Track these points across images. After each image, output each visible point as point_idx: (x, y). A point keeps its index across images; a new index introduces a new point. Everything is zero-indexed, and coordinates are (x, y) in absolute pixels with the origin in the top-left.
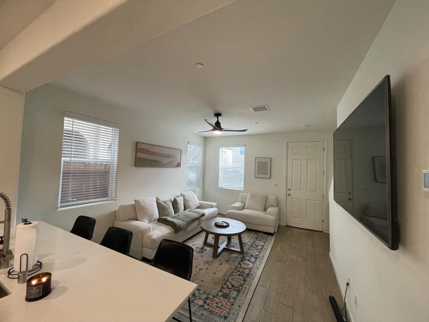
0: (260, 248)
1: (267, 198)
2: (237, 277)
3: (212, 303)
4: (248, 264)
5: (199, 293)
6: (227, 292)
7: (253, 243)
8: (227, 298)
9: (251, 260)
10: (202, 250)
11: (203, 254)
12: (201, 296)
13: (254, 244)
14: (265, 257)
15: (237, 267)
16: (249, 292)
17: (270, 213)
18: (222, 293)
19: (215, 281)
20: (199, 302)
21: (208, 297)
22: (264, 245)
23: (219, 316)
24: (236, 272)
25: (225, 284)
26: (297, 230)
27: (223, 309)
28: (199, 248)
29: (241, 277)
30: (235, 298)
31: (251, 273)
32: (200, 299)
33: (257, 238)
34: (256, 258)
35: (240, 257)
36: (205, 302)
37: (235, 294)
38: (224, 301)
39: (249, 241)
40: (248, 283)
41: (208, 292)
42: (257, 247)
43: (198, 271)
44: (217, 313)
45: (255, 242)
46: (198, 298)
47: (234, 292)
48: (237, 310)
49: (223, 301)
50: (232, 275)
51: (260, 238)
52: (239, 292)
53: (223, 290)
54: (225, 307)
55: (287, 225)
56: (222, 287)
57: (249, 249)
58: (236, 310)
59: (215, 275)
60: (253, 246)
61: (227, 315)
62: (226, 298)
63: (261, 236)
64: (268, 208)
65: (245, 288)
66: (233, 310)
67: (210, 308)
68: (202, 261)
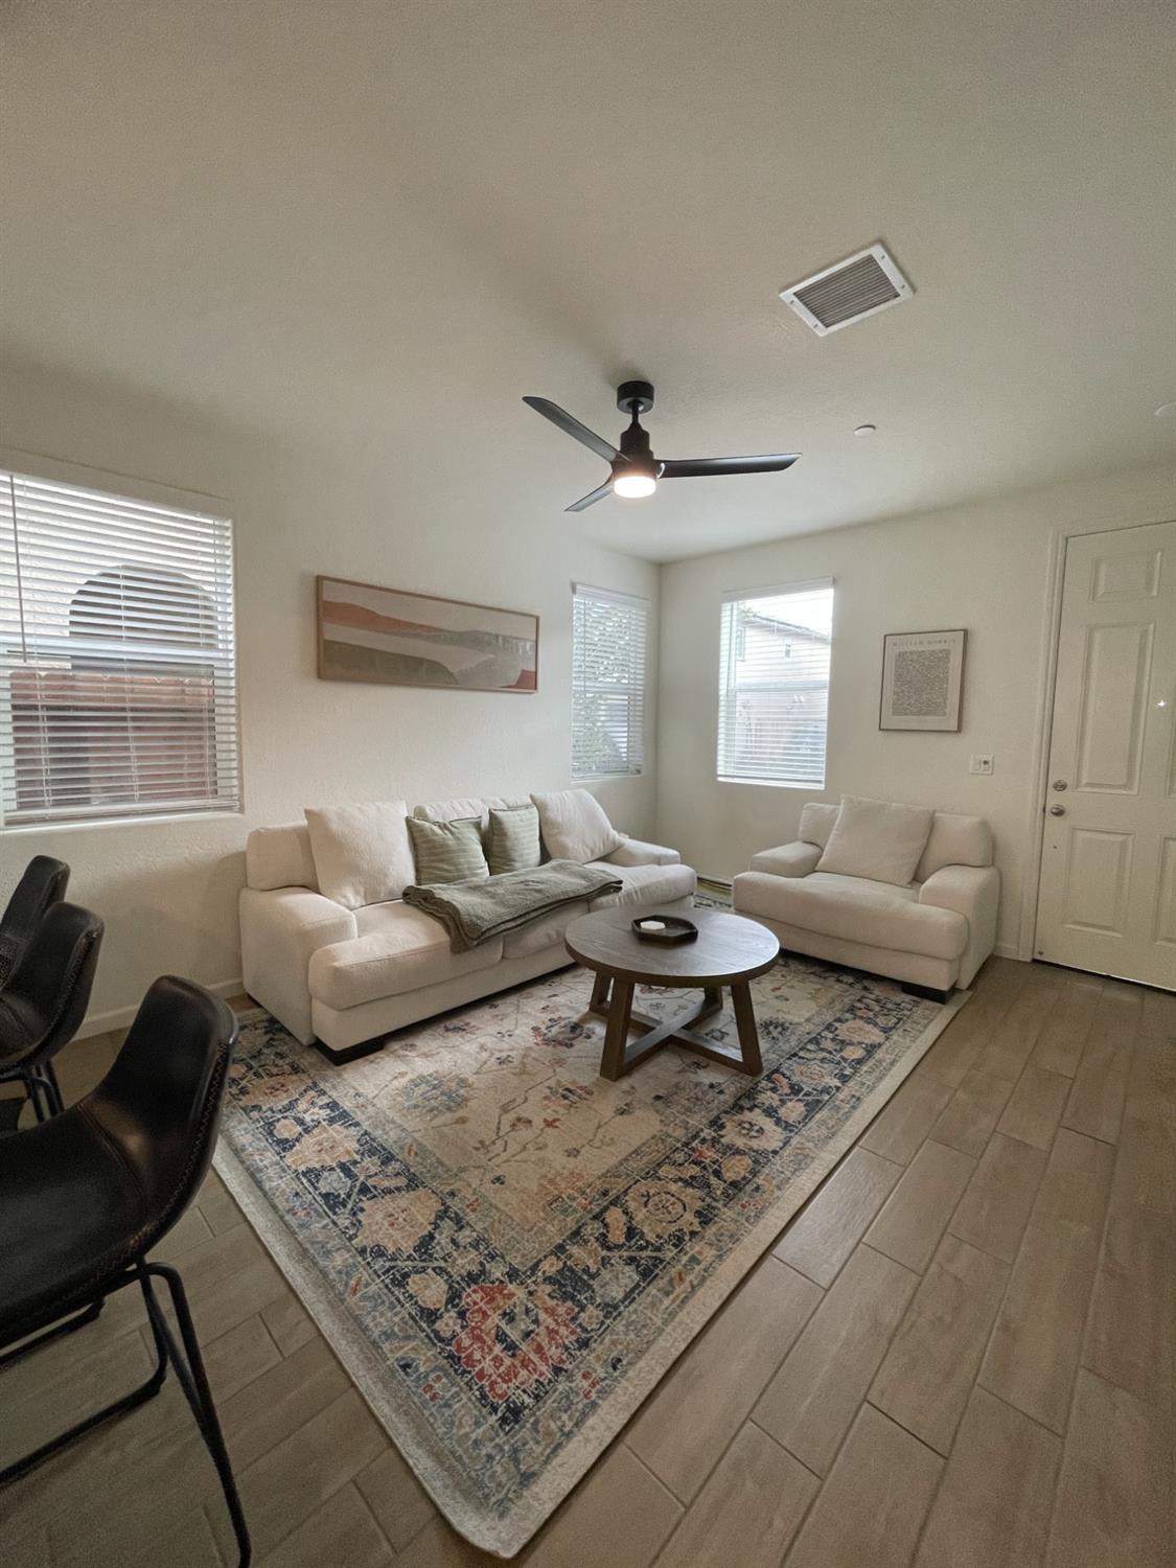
0: (855, 1057)
1: (932, 825)
2: (673, 1188)
3: (484, 1307)
4: (761, 1131)
5: (453, 1241)
6: (590, 1263)
7: (829, 1027)
8: (573, 1298)
9: (782, 1112)
10: (572, 1036)
11: (563, 1052)
12: (455, 1260)
13: (830, 1035)
14: (863, 1107)
15: (695, 1137)
16: (703, 1290)
17: (938, 898)
18: (561, 1264)
19: (557, 1192)
20: (426, 1287)
21: (483, 1272)
22: (880, 1045)
23: (484, 1396)
24: (680, 1161)
25: (595, 1218)
26: (1096, 987)
27: (522, 1362)
28: (563, 1023)
29: (691, 1195)
30: (616, 1307)
31: (760, 1180)
32: (440, 1271)
33: (858, 1005)
34: (813, 1107)
35: (731, 1085)
36: (453, 1297)
37: (627, 1281)
38: (551, 1312)
39: (807, 1015)
40: (719, 1236)
41: (497, 1243)
42: (841, 1050)
43: (505, 1127)
44: (481, 1375)
45: (837, 1024)
46: (436, 1264)
47: (627, 1268)
48: (593, 1385)
49: (546, 1310)
50: (652, 1174)
51: (871, 1010)
52: (648, 1274)
53: (574, 1250)
54: (539, 1349)
55: (1038, 957)
56: (576, 1233)
57: (795, 1055)
58: (585, 1384)
59: (572, 1163)
60: (818, 1044)
61: (528, 1401)
62: (566, 1297)
63: (877, 1001)
64: (933, 873)
65: (694, 1260)
66: (570, 1378)
67: (463, 1335)
68: (546, 1084)
